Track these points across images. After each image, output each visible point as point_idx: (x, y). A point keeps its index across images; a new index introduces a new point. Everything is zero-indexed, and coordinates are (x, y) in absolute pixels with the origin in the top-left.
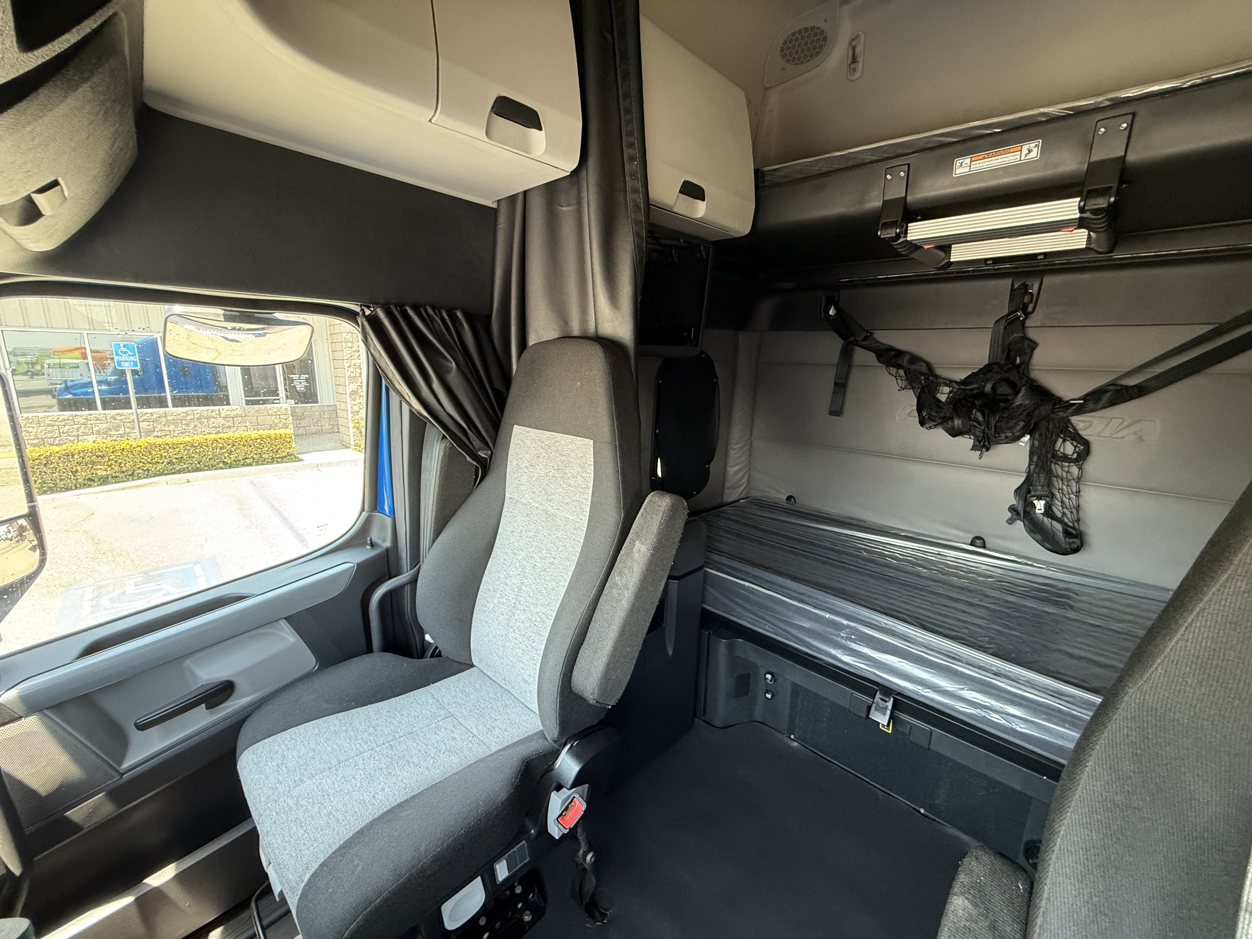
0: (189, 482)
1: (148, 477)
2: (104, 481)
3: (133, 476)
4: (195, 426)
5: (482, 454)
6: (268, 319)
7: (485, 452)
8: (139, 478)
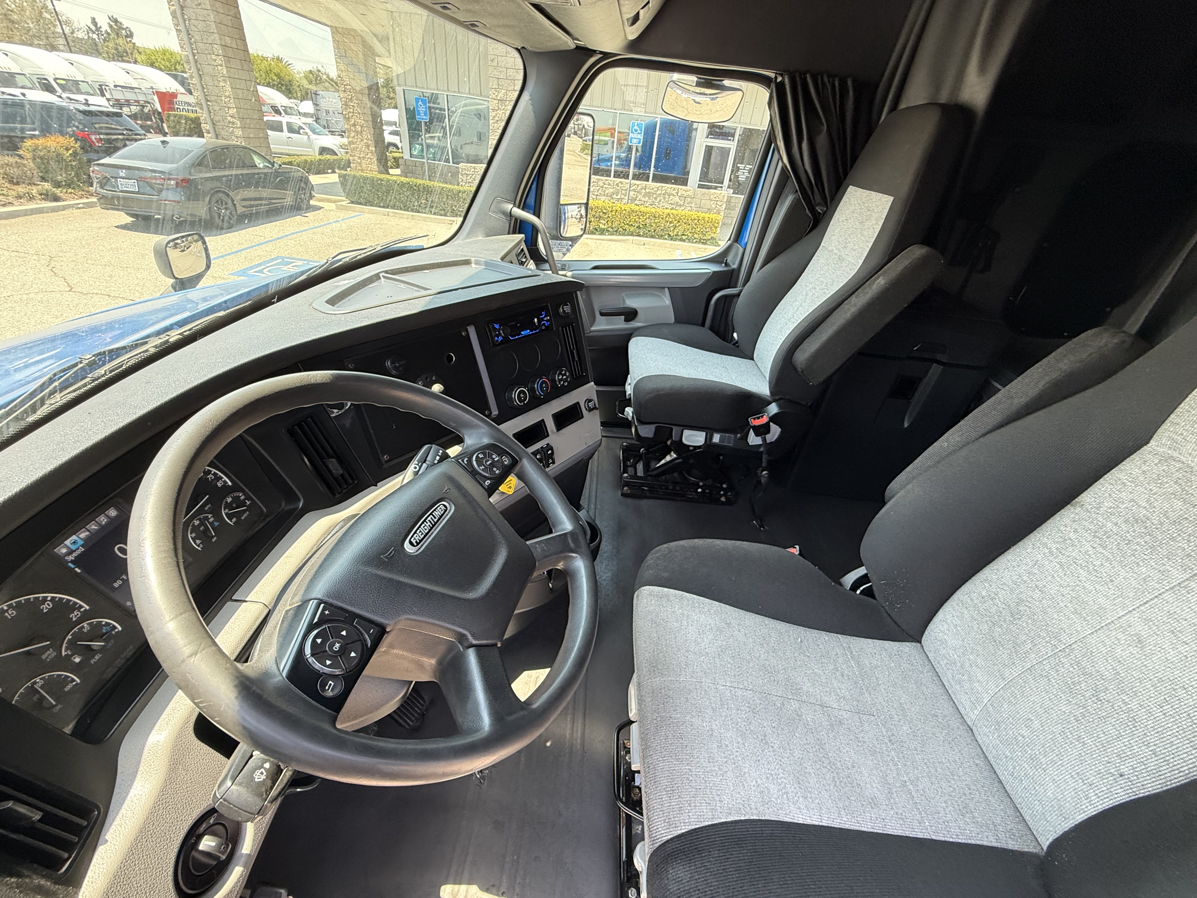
0: (644, 245)
1: (623, 235)
2: (602, 232)
3: (616, 232)
4: (660, 201)
5: (819, 209)
6: (718, 85)
7: (821, 208)
8: (620, 235)
